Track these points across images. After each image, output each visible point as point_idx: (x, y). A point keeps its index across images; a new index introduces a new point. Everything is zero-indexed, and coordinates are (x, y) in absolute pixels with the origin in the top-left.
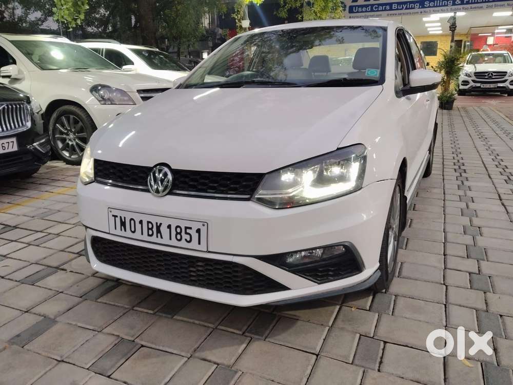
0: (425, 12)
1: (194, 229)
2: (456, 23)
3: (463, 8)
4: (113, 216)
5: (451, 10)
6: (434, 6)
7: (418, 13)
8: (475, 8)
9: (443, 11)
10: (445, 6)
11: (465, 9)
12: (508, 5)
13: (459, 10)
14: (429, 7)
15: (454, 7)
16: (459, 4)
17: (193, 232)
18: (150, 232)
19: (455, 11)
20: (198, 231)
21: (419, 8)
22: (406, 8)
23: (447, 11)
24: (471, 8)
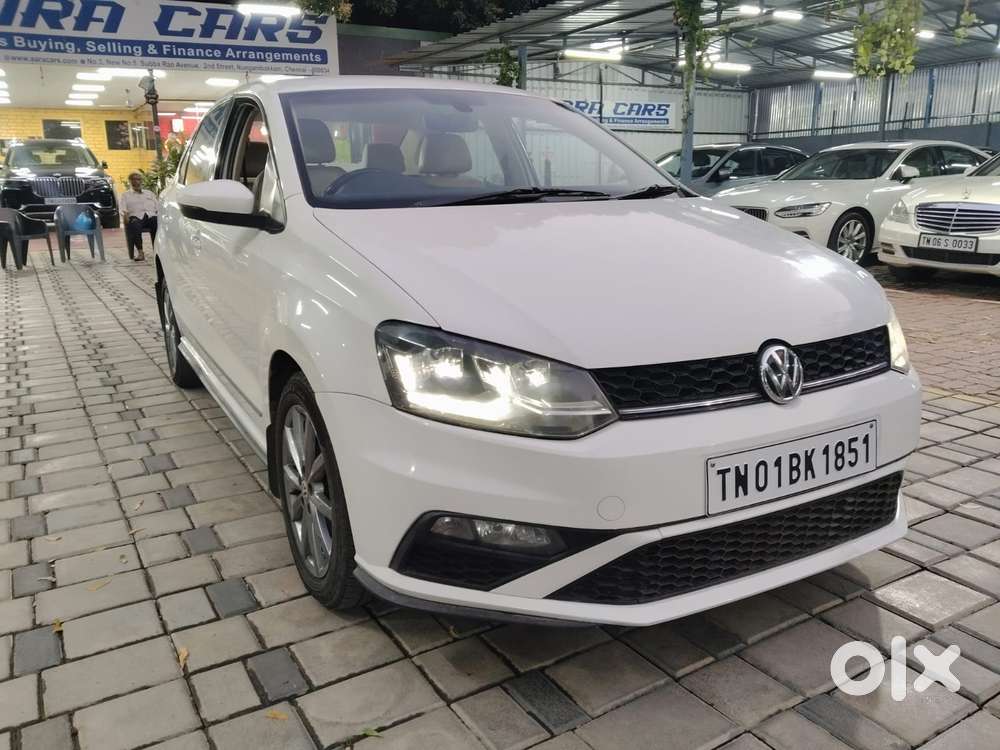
0: (90, 61)
1: (861, 439)
2: (156, 88)
3: (164, 63)
4: (719, 472)
5: (143, 65)
6: (106, 53)
7: (75, 61)
8: (185, 65)
9: (126, 65)
10: (128, 54)
11: (166, 66)
12: (239, 67)
13: (158, 66)
14: (97, 53)
15: (147, 59)
16: (154, 56)
17: (859, 446)
18: (795, 475)
19: (150, 67)
20: (866, 440)
21: (76, 52)
22: (48, 49)
23: (134, 65)
24: (178, 65)
